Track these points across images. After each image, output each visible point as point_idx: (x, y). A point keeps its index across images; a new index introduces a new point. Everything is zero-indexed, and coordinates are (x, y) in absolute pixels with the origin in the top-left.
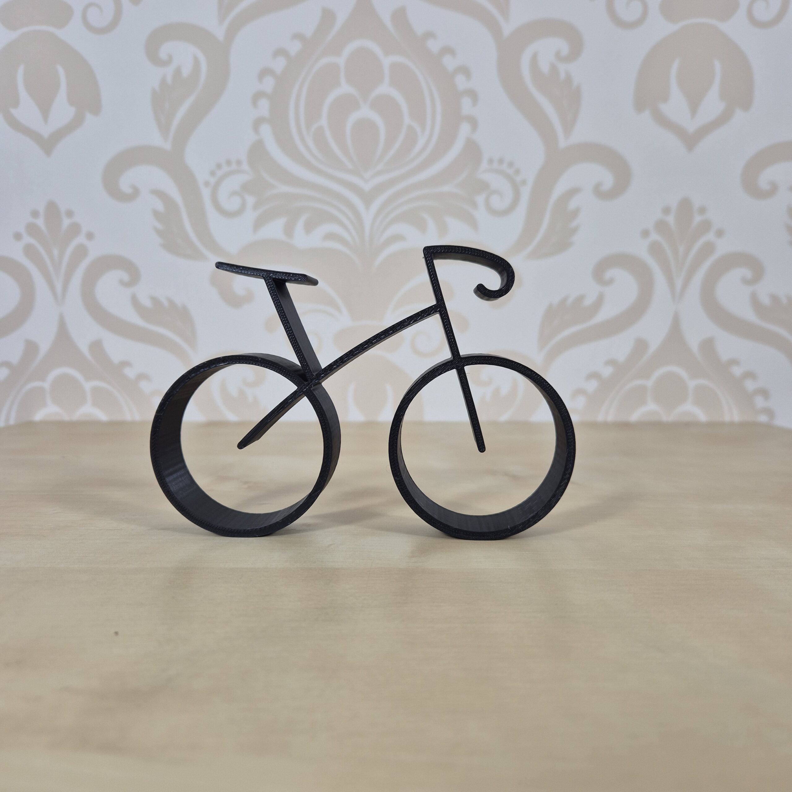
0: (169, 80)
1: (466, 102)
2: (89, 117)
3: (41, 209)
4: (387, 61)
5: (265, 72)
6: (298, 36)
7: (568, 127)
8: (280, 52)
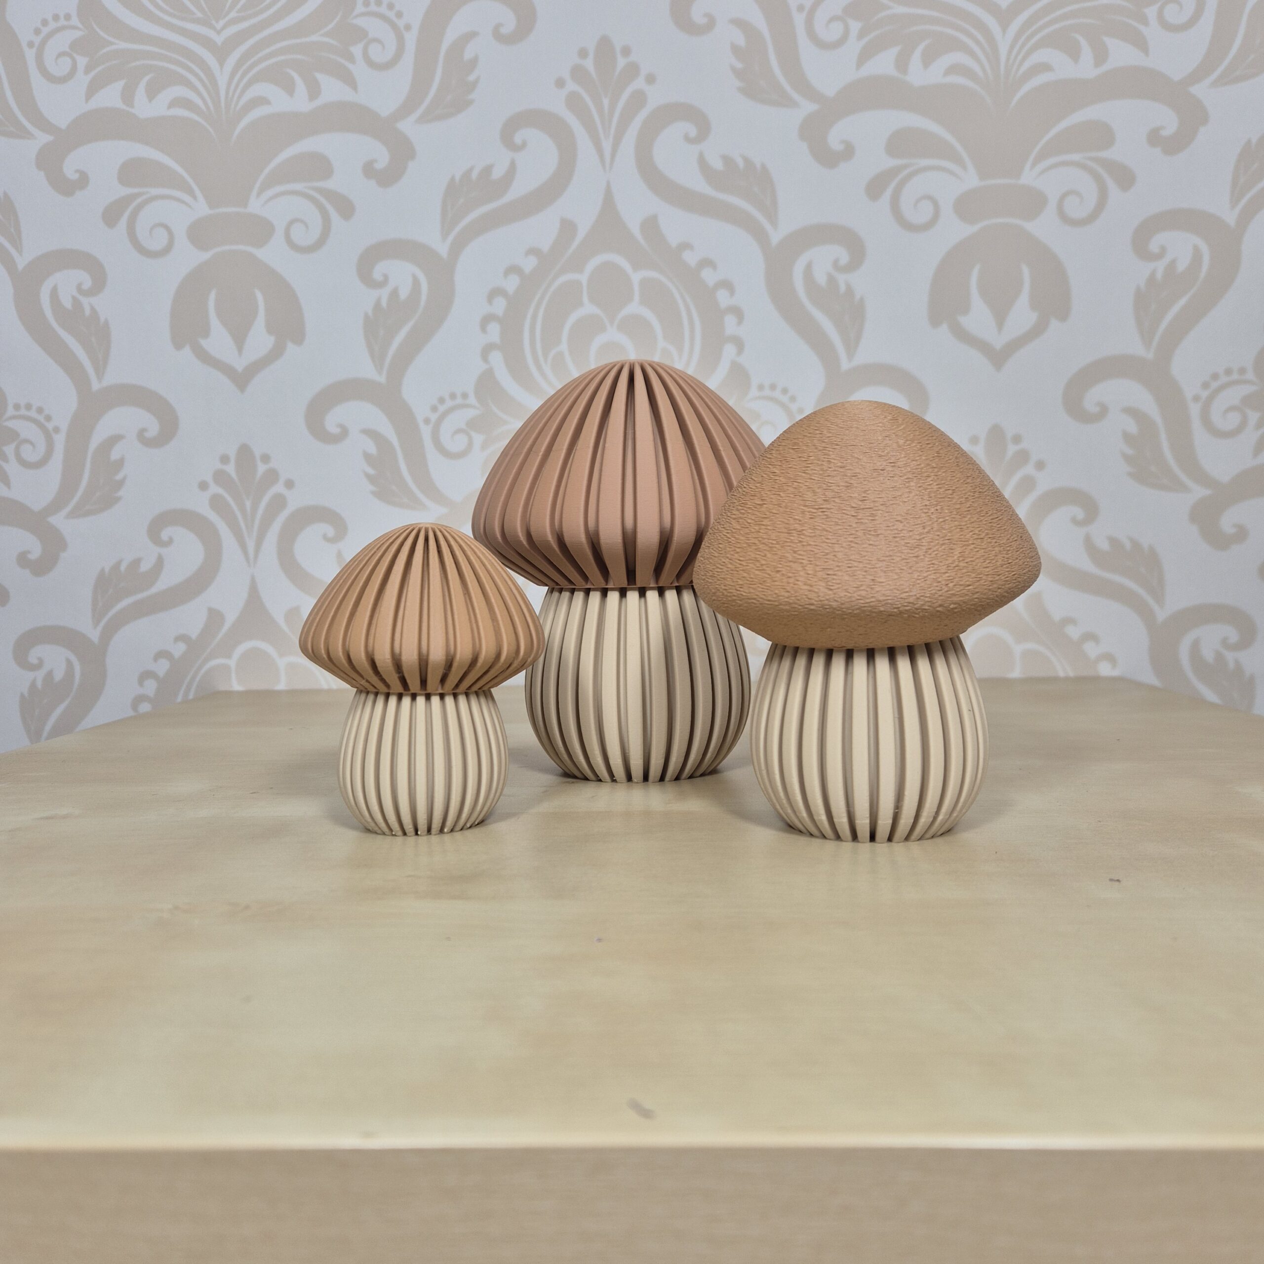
0: (384, 303)
1: (730, 321)
2: (291, 347)
3: (232, 453)
4: (636, 277)
5: (495, 293)
6: (533, 251)
7: (851, 347)
8: (513, 269)
